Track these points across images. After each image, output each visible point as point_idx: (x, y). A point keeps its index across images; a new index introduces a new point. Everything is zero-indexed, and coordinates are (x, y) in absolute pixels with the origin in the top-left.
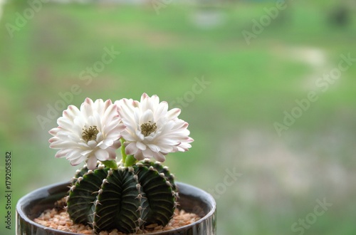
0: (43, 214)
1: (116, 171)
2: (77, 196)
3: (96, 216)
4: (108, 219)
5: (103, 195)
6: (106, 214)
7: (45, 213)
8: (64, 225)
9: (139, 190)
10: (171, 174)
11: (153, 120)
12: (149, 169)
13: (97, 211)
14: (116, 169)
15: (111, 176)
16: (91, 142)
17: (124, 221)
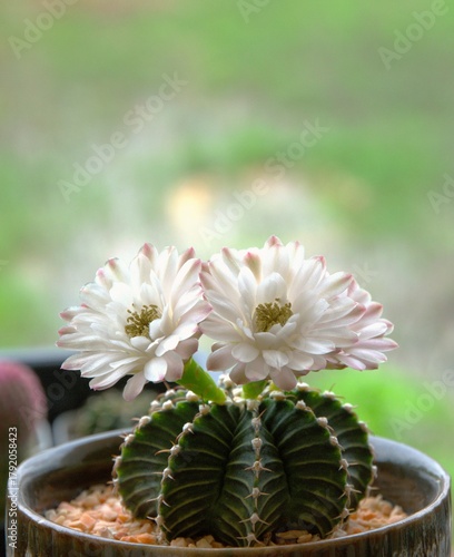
0: (84, 494)
1: (222, 409)
2: (137, 459)
3: (162, 505)
4: (193, 512)
5: (179, 458)
6: (187, 502)
7: (91, 493)
8: (114, 520)
9: (258, 452)
10: (361, 422)
11: (285, 296)
12: (296, 407)
13: (166, 492)
14: (220, 403)
15: (207, 417)
16: (137, 340)
17: (226, 518)
